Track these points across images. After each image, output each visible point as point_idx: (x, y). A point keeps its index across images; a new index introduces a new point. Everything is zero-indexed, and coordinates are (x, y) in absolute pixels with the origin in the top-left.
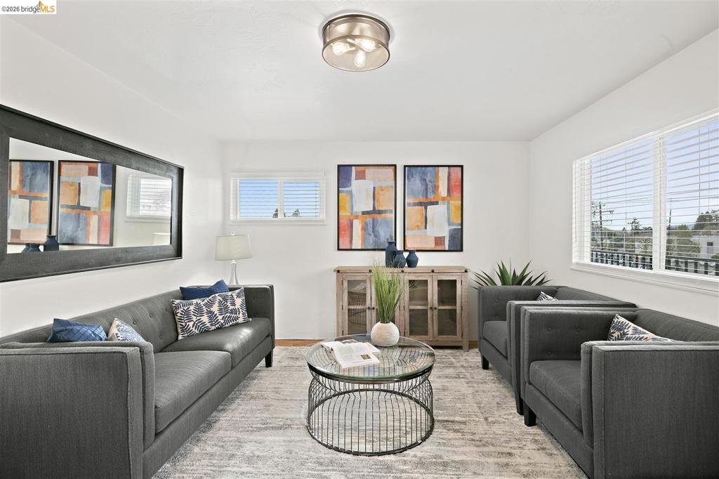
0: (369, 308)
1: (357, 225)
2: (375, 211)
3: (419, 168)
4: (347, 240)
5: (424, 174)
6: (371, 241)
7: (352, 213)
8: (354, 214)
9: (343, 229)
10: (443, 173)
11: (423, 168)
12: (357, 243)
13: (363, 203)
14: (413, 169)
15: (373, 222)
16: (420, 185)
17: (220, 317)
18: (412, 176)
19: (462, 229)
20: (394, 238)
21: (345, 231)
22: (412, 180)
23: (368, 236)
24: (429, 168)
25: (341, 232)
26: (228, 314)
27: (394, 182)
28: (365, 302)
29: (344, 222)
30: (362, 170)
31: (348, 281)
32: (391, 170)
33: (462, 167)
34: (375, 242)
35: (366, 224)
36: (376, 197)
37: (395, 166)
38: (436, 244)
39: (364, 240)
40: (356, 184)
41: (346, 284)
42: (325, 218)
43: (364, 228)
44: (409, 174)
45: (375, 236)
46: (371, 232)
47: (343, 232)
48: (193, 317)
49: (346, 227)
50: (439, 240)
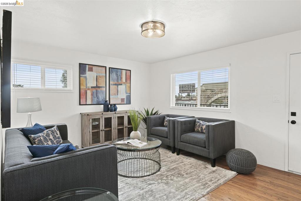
0: (101, 130)
1: (89, 93)
2: (97, 87)
3: (115, 69)
4: (84, 100)
5: (117, 72)
6: (96, 100)
7: (86, 87)
8: (88, 88)
9: (82, 95)
10: (124, 72)
11: (117, 70)
12: (89, 102)
13: (91, 82)
14: (113, 69)
15: (96, 92)
16: (115, 76)
17: (55, 141)
18: (113, 73)
19: (130, 95)
20: (105, 99)
21: (83, 95)
22: (112, 74)
23: (94, 98)
24: (119, 70)
25: (81, 96)
26: (57, 140)
27: (105, 74)
28: (100, 128)
29: (82, 91)
30: (91, 67)
31: (92, 119)
32: (104, 69)
33: (130, 71)
34: (97, 101)
35: (93, 93)
36: (98, 80)
37: (106, 67)
38: (122, 101)
39: (92, 100)
40: (88, 74)
41: (91, 121)
42: (72, 89)
43: (92, 95)
44: (111, 71)
45: (97, 98)
46: (95, 96)
47: (82, 96)
48: (44, 143)
49: (84, 94)
50: (123, 100)
